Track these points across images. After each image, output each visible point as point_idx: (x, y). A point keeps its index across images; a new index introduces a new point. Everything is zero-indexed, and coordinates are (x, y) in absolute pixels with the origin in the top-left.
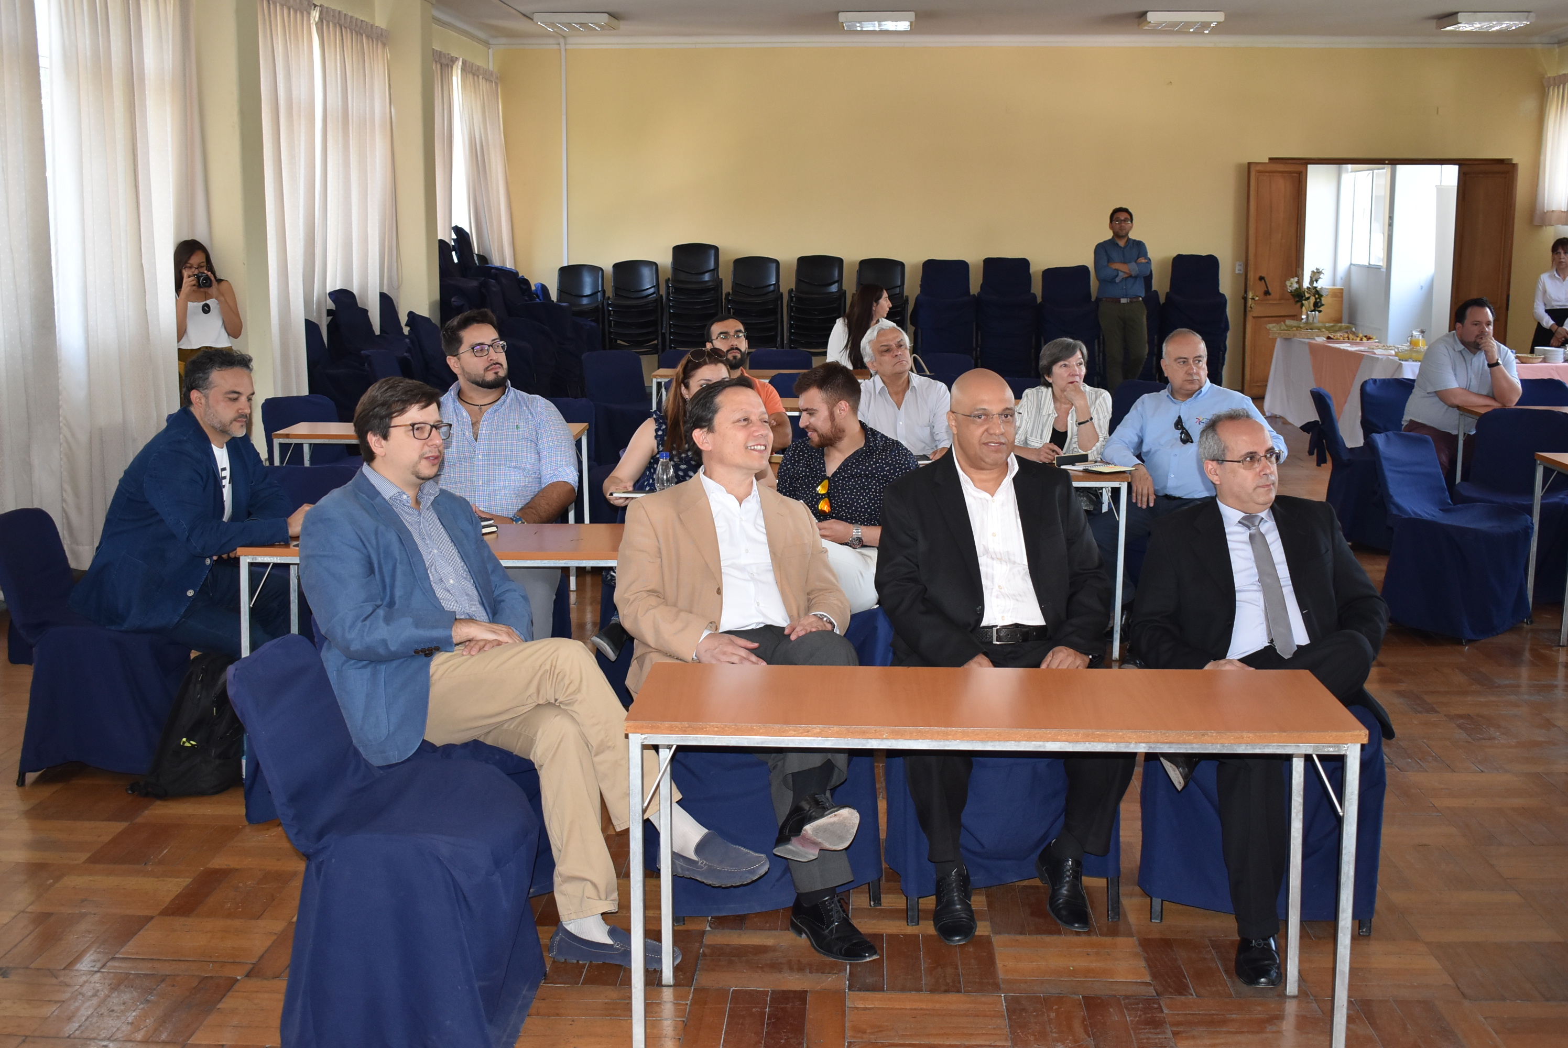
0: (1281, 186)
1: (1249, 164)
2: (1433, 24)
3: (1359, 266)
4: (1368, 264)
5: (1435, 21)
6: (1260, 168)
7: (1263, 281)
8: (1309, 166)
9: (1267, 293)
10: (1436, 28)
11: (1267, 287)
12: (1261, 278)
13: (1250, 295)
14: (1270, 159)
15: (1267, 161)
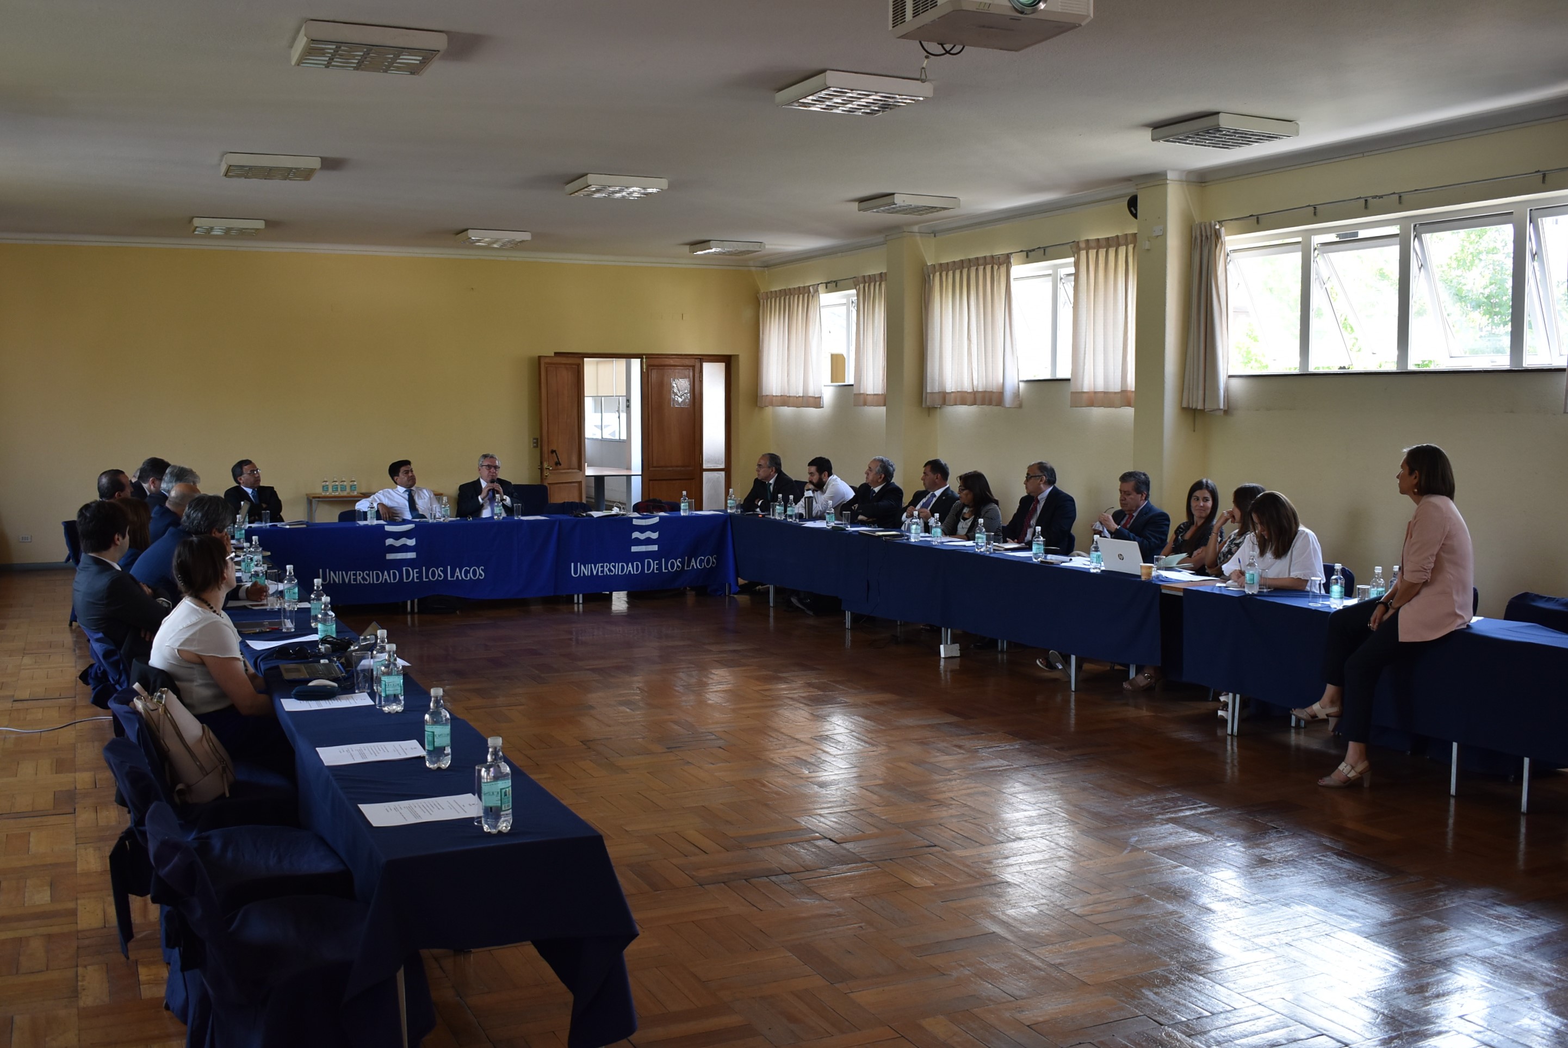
0: (566, 376)
1: (540, 357)
2: (687, 248)
3: (593, 439)
4: (600, 438)
5: (688, 246)
6: (547, 360)
7: (554, 454)
8: (585, 359)
9: (558, 463)
10: (690, 252)
11: (558, 459)
12: (553, 452)
13: (545, 466)
14: (556, 353)
15: (553, 355)
